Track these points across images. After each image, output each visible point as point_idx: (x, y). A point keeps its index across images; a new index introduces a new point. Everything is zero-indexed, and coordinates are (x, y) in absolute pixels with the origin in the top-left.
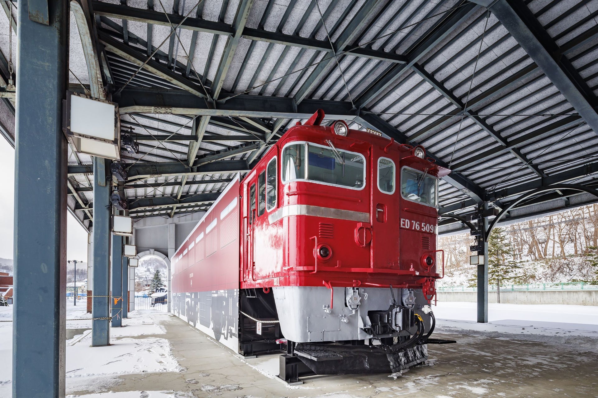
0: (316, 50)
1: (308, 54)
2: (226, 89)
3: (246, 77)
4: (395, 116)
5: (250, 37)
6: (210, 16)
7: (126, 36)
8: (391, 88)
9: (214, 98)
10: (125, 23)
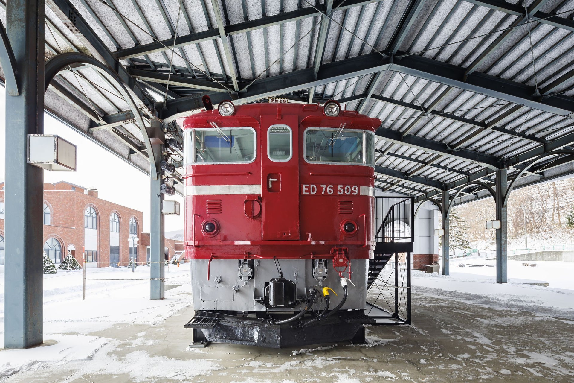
0: (312, 17)
1: (306, 23)
2: (249, 78)
3: (259, 64)
4: (442, 49)
5: (235, 32)
6: (201, 27)
7: (152, 66)
8: (425, 21)
9: (236, 90)
10: (147, 56)
